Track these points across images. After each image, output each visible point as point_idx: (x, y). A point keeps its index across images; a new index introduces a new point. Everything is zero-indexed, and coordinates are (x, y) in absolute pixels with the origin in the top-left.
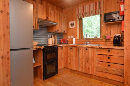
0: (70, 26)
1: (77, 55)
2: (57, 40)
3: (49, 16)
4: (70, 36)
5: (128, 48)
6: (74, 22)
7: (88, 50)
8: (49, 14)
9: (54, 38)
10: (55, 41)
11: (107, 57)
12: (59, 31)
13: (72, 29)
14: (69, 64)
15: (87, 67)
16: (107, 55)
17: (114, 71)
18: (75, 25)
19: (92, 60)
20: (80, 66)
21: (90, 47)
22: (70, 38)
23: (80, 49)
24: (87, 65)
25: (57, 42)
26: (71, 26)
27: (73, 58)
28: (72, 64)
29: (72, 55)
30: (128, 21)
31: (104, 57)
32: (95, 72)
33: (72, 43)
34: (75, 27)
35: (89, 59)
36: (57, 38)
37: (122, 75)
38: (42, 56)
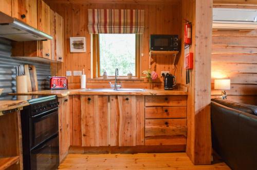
0: (72, 46)
1: (103, 114)
2: (38, 80)
3: (27, 11)
4: (72, 70)
5: (199, 94)
6: (84, 39)
7: (129, 101)
8: (25, 7)
9: (32, 75)
10: (32, 82)
11: (163, 110)
12: (50, 58)
13: (77, 54)
14: (84, 135)
15: (128, 134)
16: (162, 107)
17: (173, 130)
18: (85, 46)
19: (137, 119)
20: (112, 135)
21: (135, 94)
22: (71, 75)
23: (112, 100)
24: (128, 130)
25: (39, 85)
26: (75, 48)
27: (94, 121)
28: (92, 134)
29: (92, 115)
30: (199, 54)
31: (157, 111)
32: (142, 139)
33: (79, 87)
34: (85, 50)
35: (131, 118)
36: (37, 75)
37: (185, 134)
38: (20, 130)
